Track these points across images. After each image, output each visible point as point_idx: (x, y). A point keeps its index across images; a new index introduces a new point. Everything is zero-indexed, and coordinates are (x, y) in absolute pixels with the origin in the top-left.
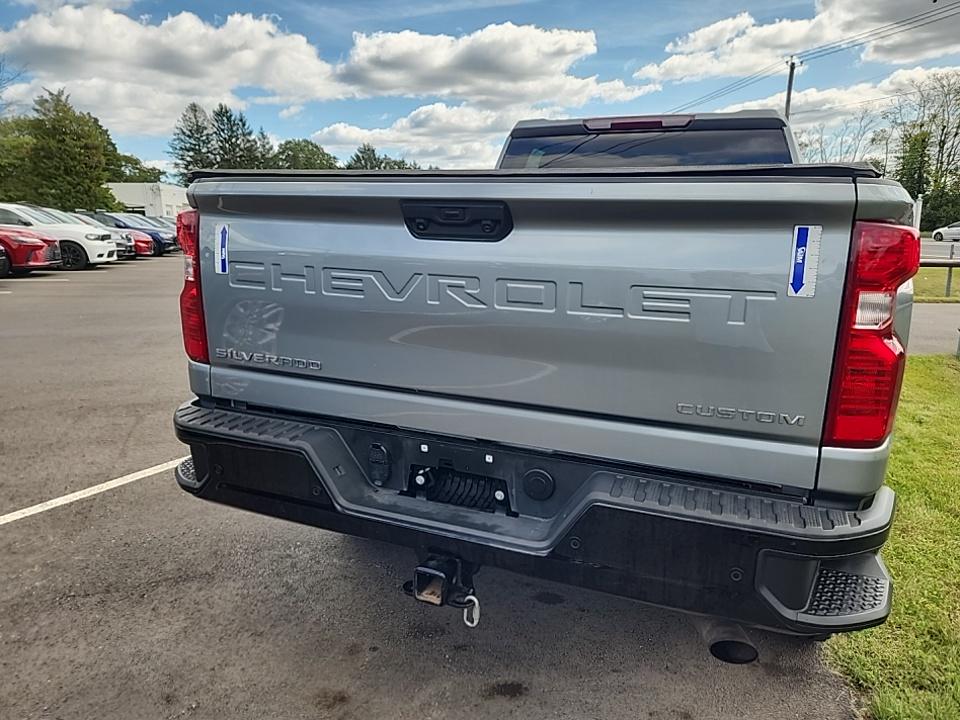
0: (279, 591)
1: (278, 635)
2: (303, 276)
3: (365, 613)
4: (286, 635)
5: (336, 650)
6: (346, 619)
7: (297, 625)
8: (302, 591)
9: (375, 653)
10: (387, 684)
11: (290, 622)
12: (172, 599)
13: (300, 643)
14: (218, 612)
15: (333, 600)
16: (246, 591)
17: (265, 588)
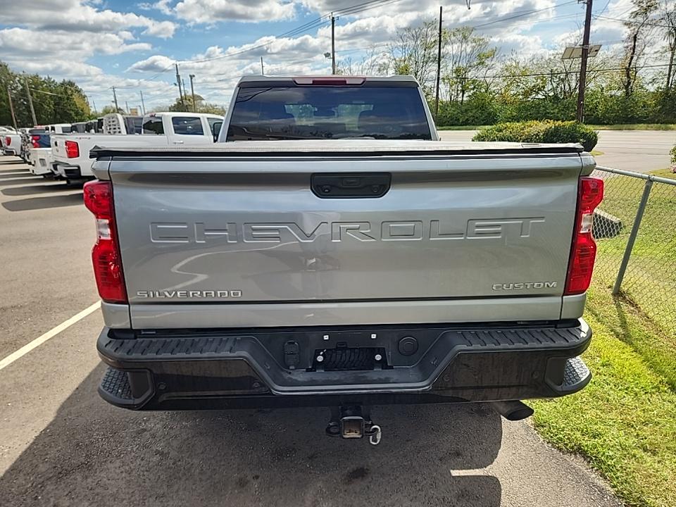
0: (156, 459)
1: (177, 491)
2: (225, 230)
3: (232, 454)
4: (185, 489)
5: (230, 488)
6: (222, 463)
7: (187, 479)
8: (173, 454)
9: (259, 480)
10: (281, 498)
11: (180, 479)
12: (66, 493)
13: (199, 491)
14: (115, 490)
15: (202, 453)
16: (127, 468)
17: (142, 460)
